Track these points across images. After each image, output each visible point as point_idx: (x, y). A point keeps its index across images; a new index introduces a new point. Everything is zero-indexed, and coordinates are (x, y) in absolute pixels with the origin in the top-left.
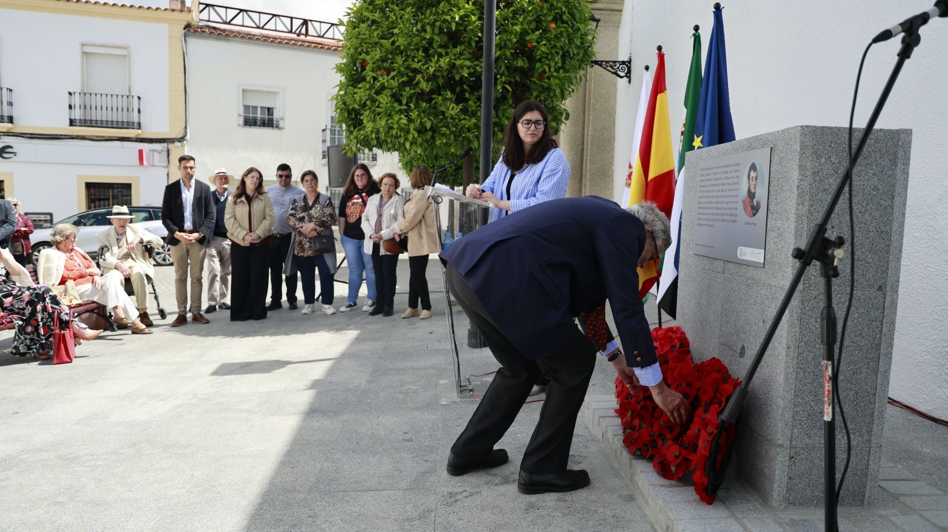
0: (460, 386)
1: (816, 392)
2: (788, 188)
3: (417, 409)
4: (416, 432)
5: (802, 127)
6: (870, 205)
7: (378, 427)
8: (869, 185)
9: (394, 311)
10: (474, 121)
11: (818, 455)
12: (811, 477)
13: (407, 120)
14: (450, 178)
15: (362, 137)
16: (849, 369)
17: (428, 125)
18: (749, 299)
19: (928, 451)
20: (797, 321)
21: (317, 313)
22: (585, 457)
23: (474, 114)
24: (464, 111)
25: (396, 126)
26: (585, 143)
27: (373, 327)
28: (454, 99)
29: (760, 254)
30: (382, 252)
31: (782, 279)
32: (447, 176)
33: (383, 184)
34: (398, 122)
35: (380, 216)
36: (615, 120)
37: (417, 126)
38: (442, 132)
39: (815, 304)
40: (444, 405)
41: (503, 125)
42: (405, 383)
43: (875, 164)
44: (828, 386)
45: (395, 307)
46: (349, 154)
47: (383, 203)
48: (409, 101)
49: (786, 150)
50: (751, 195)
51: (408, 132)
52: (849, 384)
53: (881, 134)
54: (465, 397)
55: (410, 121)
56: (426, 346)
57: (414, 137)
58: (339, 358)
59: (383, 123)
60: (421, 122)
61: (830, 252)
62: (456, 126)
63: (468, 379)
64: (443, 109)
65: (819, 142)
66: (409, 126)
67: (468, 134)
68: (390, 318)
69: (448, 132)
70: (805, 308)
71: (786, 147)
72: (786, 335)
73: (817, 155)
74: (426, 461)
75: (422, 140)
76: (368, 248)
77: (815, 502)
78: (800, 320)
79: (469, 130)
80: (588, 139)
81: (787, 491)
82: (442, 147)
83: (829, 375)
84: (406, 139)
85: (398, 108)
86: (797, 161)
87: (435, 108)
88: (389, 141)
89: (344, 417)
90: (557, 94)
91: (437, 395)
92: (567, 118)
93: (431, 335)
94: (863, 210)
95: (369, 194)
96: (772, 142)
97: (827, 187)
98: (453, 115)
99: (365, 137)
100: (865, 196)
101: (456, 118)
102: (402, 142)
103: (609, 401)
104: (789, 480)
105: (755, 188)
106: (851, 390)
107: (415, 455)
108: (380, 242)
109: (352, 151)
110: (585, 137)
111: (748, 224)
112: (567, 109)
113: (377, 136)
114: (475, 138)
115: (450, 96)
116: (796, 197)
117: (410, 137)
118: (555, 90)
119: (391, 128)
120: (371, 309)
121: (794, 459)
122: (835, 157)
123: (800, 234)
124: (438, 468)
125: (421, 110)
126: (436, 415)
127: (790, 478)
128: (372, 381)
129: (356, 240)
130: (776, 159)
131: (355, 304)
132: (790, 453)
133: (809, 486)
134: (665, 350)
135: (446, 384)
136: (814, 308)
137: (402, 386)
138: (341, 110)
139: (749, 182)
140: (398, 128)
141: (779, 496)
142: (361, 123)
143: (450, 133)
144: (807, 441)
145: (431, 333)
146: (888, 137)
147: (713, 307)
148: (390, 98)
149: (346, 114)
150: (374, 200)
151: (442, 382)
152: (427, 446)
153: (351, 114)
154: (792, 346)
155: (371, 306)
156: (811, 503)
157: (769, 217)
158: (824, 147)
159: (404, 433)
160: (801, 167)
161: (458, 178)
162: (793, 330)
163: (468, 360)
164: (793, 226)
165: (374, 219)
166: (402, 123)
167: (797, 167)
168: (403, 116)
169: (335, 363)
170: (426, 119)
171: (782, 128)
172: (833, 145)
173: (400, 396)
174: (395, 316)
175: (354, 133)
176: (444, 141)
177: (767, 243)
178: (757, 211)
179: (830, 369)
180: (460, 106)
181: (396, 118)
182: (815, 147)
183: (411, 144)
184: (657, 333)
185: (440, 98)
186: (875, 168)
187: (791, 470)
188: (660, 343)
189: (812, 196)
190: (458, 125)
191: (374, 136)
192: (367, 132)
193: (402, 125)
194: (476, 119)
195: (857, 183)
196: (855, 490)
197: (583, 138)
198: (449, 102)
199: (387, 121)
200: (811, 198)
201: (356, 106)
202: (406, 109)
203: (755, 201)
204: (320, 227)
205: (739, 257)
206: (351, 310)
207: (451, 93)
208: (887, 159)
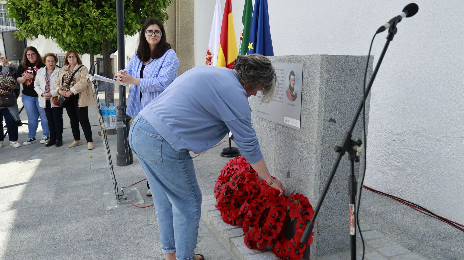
0: (118, 196)
1: (329, 197)
2: (314, 88)
3: (92, 215)
4: (94, 233)
5: (321, 55)
6: (354, 97)
7: (67, 233)
8: (354, 86)
9: (63, 143)
10: (109, 20)
11: (331, 229)
12: (328, 241)
13: (63, 19)
14: (90, 49)
15: (30, 28)
16: (345, 183)
17: (78, 23)
18: (291, 147)
19: (373, 209)
20: (319, 161)
21: (7, 147)
22: (202, 237)
23: (108, 16)
24: (102, 14)
25: (55, 23)
26: (177, 31)
27: (51, 155)
28: (95, 6)
29: (298, 122)
30: (52, 105)
31: (311, 138)
32: (88, 48)
33: (46, 62)
34: (56, 20)
35: (48, 82)
36: (194, 17)
37: (71, 23)
38: (88, 27)
39: (328, 151)
40: (110, 210)
41: (128, 23)
42: (80, 197)
43: (357, 74)
44: (352, 217)
45: (63, 139)
46: (20, 39)
47: (49, 73)
48: (63, 6)
49: (312, 67)
50: (291, 89)
51: (64, 27)
52: (345, 191)
53: (360, 59)
54: (122, 203)
55: (65, 19)
56: (90, 167)
57: (69, 30)
58: (30, 182)
59: (46, 20)
60: (73, 21)
61: (354, 148)
62: (97, 23)
63: (122, 190)
64: (88, 12)
65: (330, 64)
66: (64, 23)
67: (106, 29)
68: (61, 147)
69: (92, 28)
70: (323, 154)
71: (312, 65)
72: (314, 169)
73: (329, 71)
74: (105, 254)
75: (75, 32)
76: (42, 103)
77: (330, 253)
78: (321, 160)
79: (106, 26)
80: (178, 29)
81: (317, 249)
82: (88, 36)
83: (353, 212)
84: (63, 31)
85: (56, 10)
86: (319, 74)
87: (82, 11)
88: (51, 32)
89: (42, 228)
90: (161, 4)
91: (103, 203)
92: (167, 18)
93: (92, 158)
94: (351, 99)
95: (39, 67)
96: (303, 60)
97: (334, 88)
98: (95, 16)
99: (32, 29)
100: (352, 92)
101: (97, 19)
102: (60, 33)
103: (211, 199)
104: (317, 244)
105: (294, 85)
106: (345, 194)
107: (96, 250)
108: (50, 98)
109: (22, 36)
110: (177, 27)
111: (290, 104)
112: (166, 12)
113: (41, 28)
114: (110, 31)
115: (92, 4)
116: (318, 94)
117: (66, 30)
118: (160, 2)
119: (51, 24)
120: (46, 142)
121: (319, 233)
122: (338, 72)
123: (321, 115)
124: (114, 257)
125: (72, 13)
126: (105, 219)
127: (318, 243)
128: (56, 198)
129: (32, 97)
130: (306, 71)
131: (34, 139)
132: (317, 230)
133: (327, 245)
134: (242, 171)
135: (108, 195)
136: (328, 153)
137: (79, 199)
138: (11, 8)
139: (290, 81)
140: (56, 24)
141: (312, 253)
142: (28, 18)
143: (94, 28)
144: (325, 223)
145: (91, 157)
146: (363, 60)
147: (270, 148)
148: (49, 3)
149: (16, 12)
150: (41, 72)
151: (105, 194)
152: (104, 243)
153: (20, 12)
154: (317, 174)
155: (46, 140)
156: (328, 254)
157: (303, 103)
158: (332, 66)
159: (86, 235)
160: (321, 78)
161: (96, 50)
162: (318, 166)
163: (119, 176)
164: (317, 110)
165: (43, 84)
166: (59, 21)
167: (319, 78)
168: (60, 16)
169: (27, 186)
170: (76, 19)
171: (310, 54)
172: (336, 65)
173: (79, 207)
174: (64, 146)
175: (23, 25)
176: (90, 33)
177: (302, 117)
178: (295, 98)
179: (353, 208)
180: (99, 11)
181: (55, 17)
182: (328, 67)
183: (67, 34)
184: (237, 160)
185: (85, 5)
186: (356, 77)
187: (318, 238)
188: (239, 166)
189: (327, 94)
190: (99, 23)
191: (39, 28)
192: (33, 25)
193: (60, 23)
194: (110, 20)
195: (348, 85)
196: (348, 244)
197: (175, 28)
198: (91, 8)
199: (48, 19)
200: (326, 95)
201: (23, 7)
202: (61, 11)
203: (294, 92)
204: (4, 90)
205: (285, 123)
206: (32, 143)
207: (93, 2)
208: (362, 72)
